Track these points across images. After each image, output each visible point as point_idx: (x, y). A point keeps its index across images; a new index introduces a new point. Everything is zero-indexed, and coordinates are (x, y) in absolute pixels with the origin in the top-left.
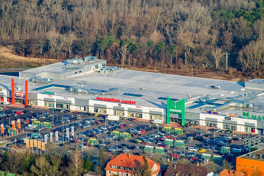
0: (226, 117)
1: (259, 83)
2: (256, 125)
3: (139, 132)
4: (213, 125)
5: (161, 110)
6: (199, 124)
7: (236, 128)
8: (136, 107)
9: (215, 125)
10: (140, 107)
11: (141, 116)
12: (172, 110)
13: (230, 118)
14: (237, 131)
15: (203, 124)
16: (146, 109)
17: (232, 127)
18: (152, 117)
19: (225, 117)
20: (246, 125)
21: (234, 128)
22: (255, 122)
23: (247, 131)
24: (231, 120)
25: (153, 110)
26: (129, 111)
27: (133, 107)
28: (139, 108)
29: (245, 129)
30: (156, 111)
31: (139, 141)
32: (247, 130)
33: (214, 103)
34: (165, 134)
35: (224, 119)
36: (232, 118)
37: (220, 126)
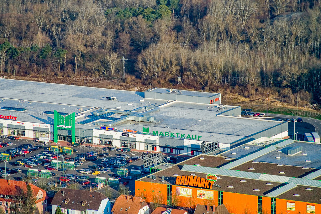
0: (124, 134)
1: (161, 93)
2: (158, 142)
3: (21, 153)
4: (108, 143)
5: (47, 126)
6: (92, 142)
7: (135, 145)
8: (18, 122)
9: (110, 143)
10: (22, 123)
11: (23, 133)
12: (60, 126)
13: (128, 134)
14: (136, 149)
15: (96, 141)
16: (28, 126)
17: (130, 145)
18: (37, 134)
19: (122, 134)
20: (147, 143)
21: (132, 146)
22: (156, 138)
23: (147, 149)
24: (129, 137)
25: (38, 127)
26: (9, 127)
27: (14, 123)
28: (21, 125)
29: (145, 146)
30: (41, 127)
31: (21, 163)
32: (147, 147)
33: (110, 117)
34: (52, 154)
35: (121, 136)
36: (130, 134)
37: (117, 144)
